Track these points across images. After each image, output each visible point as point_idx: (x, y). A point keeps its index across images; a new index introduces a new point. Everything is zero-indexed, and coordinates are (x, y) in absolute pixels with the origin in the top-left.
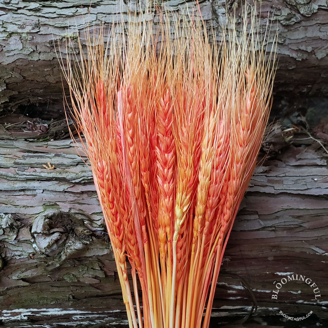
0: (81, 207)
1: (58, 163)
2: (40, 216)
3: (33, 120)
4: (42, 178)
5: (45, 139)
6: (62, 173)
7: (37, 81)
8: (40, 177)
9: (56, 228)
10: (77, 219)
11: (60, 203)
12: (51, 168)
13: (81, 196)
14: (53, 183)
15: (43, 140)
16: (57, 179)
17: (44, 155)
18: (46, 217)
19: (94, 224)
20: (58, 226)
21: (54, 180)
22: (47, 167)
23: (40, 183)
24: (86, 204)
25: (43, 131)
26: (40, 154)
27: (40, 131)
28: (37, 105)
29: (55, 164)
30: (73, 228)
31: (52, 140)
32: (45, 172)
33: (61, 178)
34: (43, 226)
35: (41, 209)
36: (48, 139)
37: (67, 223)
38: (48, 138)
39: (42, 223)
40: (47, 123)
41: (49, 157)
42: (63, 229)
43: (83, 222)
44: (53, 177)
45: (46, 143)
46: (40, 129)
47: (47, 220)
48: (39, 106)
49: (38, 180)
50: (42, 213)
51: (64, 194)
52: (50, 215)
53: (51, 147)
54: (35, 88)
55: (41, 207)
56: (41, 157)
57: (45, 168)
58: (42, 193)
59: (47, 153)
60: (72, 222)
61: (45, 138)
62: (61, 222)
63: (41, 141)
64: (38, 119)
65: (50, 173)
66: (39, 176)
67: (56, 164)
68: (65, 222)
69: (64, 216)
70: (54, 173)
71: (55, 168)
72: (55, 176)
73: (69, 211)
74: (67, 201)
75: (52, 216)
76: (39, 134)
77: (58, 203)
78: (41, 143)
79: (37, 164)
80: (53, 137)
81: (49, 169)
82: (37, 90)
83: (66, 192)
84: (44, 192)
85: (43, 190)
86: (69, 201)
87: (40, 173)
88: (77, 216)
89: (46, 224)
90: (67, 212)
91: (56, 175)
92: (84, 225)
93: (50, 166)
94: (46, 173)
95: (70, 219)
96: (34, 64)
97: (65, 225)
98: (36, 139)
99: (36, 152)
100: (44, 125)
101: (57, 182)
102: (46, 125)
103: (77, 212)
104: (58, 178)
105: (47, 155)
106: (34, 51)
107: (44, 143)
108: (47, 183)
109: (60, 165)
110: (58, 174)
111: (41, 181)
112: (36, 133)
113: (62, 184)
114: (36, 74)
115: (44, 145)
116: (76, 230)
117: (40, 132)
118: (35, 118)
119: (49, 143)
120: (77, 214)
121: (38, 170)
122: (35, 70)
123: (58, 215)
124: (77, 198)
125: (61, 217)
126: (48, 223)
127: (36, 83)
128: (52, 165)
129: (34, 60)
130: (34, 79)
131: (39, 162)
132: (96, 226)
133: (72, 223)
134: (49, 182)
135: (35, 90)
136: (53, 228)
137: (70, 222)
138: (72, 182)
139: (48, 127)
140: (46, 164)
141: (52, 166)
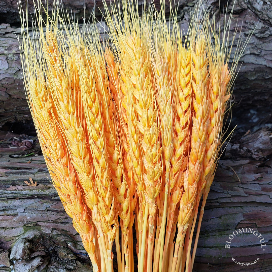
0: (64, 227)
1: (41, 178)
2: (20, 238)
3: (20, 136)
4: (23, 196)
5: (30, 155)
6: (45, 190)
7: (23, 99)
8: (22, 195)
9: (37, 251)
10: (60, 241)
11: (41, 223)
12: (33, 185)
13: (64, 214)
14: (35, 201)
15: (27, 155)
16: (39, 197)
17: (27, 171)
18: (27, 240)
19: (79, 246)
20: (39, 249)
21: (36, 198)
22: (29, 184)
23: (21, 201)
24: (69, 223)
25: (28, 147)
26: (24, 170)
27: (25, 146)
28: (24, 123)
29: (37, 180)
30: (56, 250)
31: (36, 155)
32: (27, 189)
33: (44, 195)
34: (23, 251)
35: (21, 230)
36: (33, 155)
37: (49, 245)
38: (33, 153)
39: (22, 248)
40: (32, 138)
41: (32, 173)
42: (45, 251)
43: (67, 244)
44: (34, 194)
45: (30, 159)
46: (25, 145)
47: (27, 244)
48: (26, 123)
49: (20, 199)
50: (22, 235)
51: (46, 213)
52: (31, 237)
53: (35, 162)
54: (21, 106)
55: (22, 228)
56: (24, 173)
57: (27, 185)
58: (23, 212)
59: (30, 169)
60: (54, 243)
61: (30, 153)
62: (42, 245)
63: (26, 157)
64: (24, 135)
65: (32, 190)
66: (20, 194)
67: (39, 180)
68: (46, 244)
69: (46, 238)
70: (36, 190)
71: (37, 185)
72: (37, 193)
73: (51, 232)
74: (49, 221)
75: (33, 239)
76: (24, 150)
77: (40, 223)
78: (25, 159)
79: (20, 180)
80: (37, 152)
81: (31, 185)
82: (23, 108)
83: (48, 210)
84: (25, 212)
85: (25, 209)
86: (51, 221)
87: (22, 190)
88: (59, 238)
89: (26, 248)
90: (50, 234)
91: (38, 191)
92: (67, 247)
93: (32, 182)
94: (28, 191)
95: (53, 241)
96: (19, 82)
97: (47, 247)
98: (20, 155)
99: (20, 168)
100: (29, 140)
101: (40, 200)
102: (31, 141)
103: (59, 233)
104: (40, 195)
105: (31, 171)
106: (19, 70)
107: (28, 159)
108: (28, 201)
109: (43, 181)
110: (40, 190)
111: (23, 200)
112: (22, 149)
113: (44, 202)
114: (22, 92)
115: (28, 160)
116: (59, 252)
117: (25, 148)
118: (21, 134)
119: (33, 158)
120: (59, 236)
121: (20, 187)
122: (21, 88)
123: (39, 237)
124: (60, 216)
125: (43, 239)
126: (29, 247)
127: (21, 101)
128: (34, 181)
129: (19, 79)
130: (19, 97)
131: (21, 178)
132: (80, 248)
133: (55, 245)
134: (31, 200)
135: (21, 107)
136: (35, 252)
137: (52, 244)
138: (54, 199)
139: (33, 142)
140: (29, 181)
141: (34, 183)
